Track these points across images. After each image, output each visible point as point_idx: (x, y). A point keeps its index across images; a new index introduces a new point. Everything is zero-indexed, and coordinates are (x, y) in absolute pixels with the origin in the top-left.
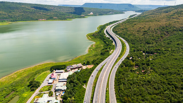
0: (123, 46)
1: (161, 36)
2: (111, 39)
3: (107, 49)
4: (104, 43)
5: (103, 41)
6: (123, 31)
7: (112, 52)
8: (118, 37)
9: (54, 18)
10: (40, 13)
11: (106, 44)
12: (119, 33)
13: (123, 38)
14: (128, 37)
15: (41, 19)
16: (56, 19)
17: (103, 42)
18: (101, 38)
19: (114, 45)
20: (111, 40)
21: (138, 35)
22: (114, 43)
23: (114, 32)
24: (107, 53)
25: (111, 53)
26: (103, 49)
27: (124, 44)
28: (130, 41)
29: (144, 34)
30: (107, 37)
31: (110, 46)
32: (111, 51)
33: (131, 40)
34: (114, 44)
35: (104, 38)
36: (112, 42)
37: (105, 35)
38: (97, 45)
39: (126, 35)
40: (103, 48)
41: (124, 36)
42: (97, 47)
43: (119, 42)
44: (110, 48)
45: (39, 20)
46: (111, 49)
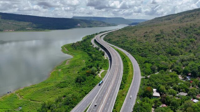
0: (124, 60)
1: (191, 41)
2: (101, 49)
3: (91, 67)
4: (89, 57)
5: (88, 53)
6: (119, 38)
7: (103, 75)
8: (113, 47)
9: (27, 29)
10: (8, 23)
11: (92, 58)
12: (113, 41)
13: (122, 47)
14: (131, 45)
15: (7, 30)
16: (29, 30)
17: (87, 56)
18: (85, 49)
19: (106, 60)
20: (101, 51)
21: (146, 41)
22: (106, 56)
23: (105, 41)
24: (91, 77)
25: (100, 76)
26: (84, 69)
27: (126, 58)
28: (135, 52)
29: (157, 39)
30: (94, 47)
31: (99, 61)
32: (101, 72)
33: (137, 49)
34: (106, 58)
35: (90, 48)
36: (103, 55)
37: (92, 44)
38: (75, 61)
39: (126, 43)
40: (85, 66)
41: (122, 44)
42: (73, 65)
43: (116, 54)
44: (98, 66)
45: (5, 31)
46: (101, 68)
